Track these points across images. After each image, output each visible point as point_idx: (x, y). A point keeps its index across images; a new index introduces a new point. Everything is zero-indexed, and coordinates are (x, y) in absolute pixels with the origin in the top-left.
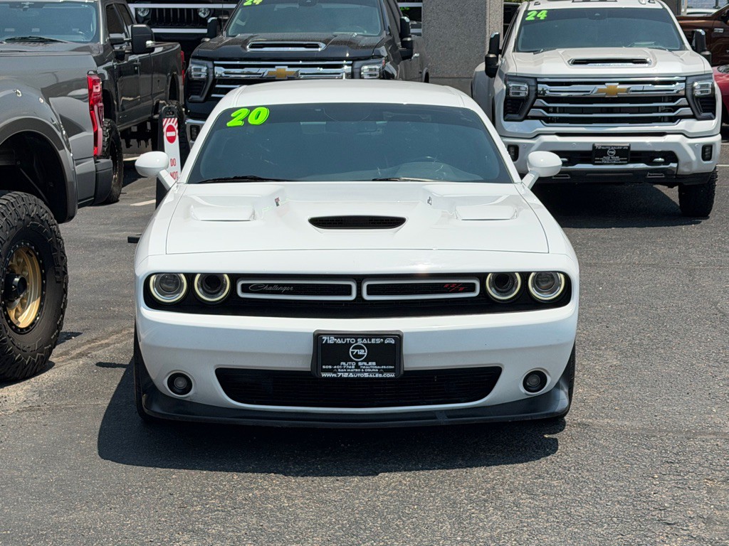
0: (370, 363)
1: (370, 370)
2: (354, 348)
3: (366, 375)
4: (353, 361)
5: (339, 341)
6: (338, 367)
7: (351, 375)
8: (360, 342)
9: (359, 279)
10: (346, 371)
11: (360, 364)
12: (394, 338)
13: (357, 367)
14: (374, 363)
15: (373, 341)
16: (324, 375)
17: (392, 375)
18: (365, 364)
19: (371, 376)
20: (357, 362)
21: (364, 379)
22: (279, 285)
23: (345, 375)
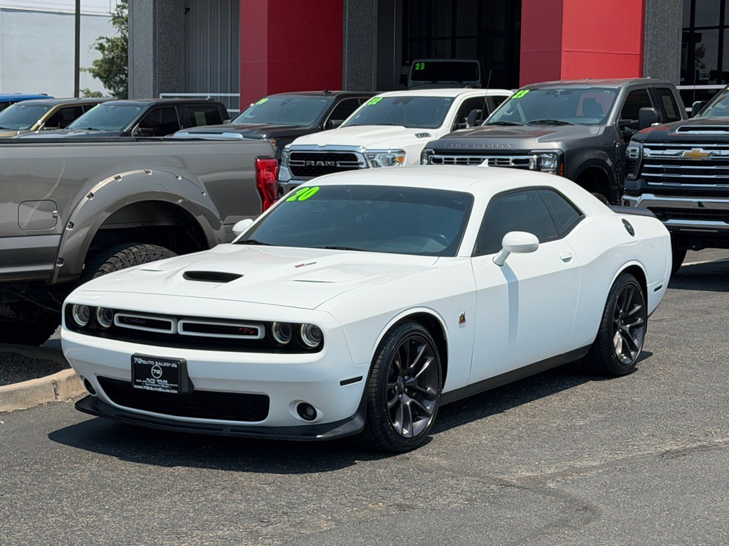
0: (164, 381)
1: (163, 386)
2: (154, 368)
3: (160, 390)
4: (153, 378)
5: (145, 362)
6: (145, 381)
7: (152, 389)
8: (157, 364)
9: (179, 318)
10: (149, 385)
11: (158, 381)
12: (177, 364)
13: (156, 383)
14: (166, 381)
15: (165, 364)
16: (136, 386)
17: (176, 392)
18: (161, 381)
19: (163, 390)
20: (156, 379)
21: (159, 392)
22: (139, 319)
23: (148, 388)
